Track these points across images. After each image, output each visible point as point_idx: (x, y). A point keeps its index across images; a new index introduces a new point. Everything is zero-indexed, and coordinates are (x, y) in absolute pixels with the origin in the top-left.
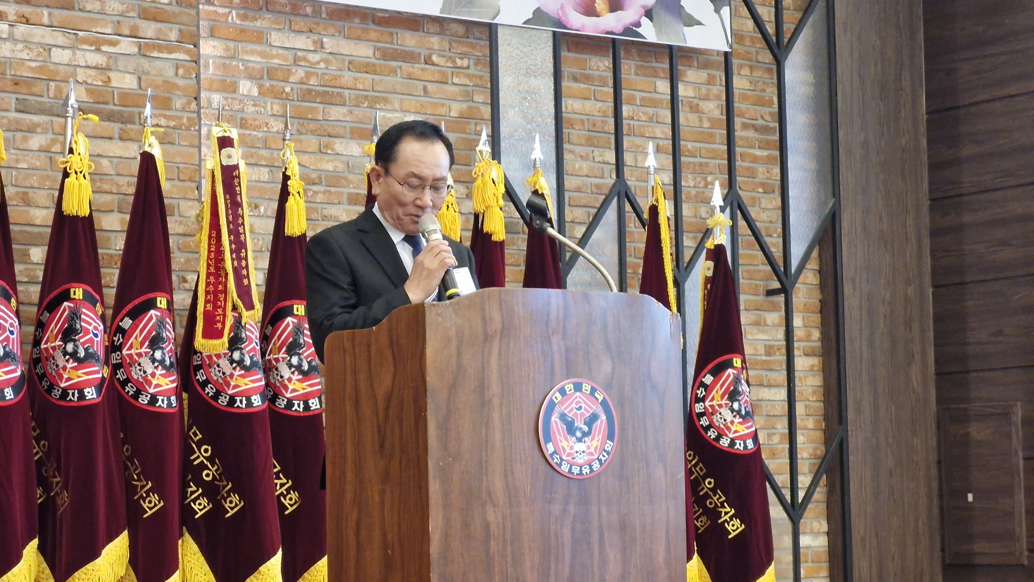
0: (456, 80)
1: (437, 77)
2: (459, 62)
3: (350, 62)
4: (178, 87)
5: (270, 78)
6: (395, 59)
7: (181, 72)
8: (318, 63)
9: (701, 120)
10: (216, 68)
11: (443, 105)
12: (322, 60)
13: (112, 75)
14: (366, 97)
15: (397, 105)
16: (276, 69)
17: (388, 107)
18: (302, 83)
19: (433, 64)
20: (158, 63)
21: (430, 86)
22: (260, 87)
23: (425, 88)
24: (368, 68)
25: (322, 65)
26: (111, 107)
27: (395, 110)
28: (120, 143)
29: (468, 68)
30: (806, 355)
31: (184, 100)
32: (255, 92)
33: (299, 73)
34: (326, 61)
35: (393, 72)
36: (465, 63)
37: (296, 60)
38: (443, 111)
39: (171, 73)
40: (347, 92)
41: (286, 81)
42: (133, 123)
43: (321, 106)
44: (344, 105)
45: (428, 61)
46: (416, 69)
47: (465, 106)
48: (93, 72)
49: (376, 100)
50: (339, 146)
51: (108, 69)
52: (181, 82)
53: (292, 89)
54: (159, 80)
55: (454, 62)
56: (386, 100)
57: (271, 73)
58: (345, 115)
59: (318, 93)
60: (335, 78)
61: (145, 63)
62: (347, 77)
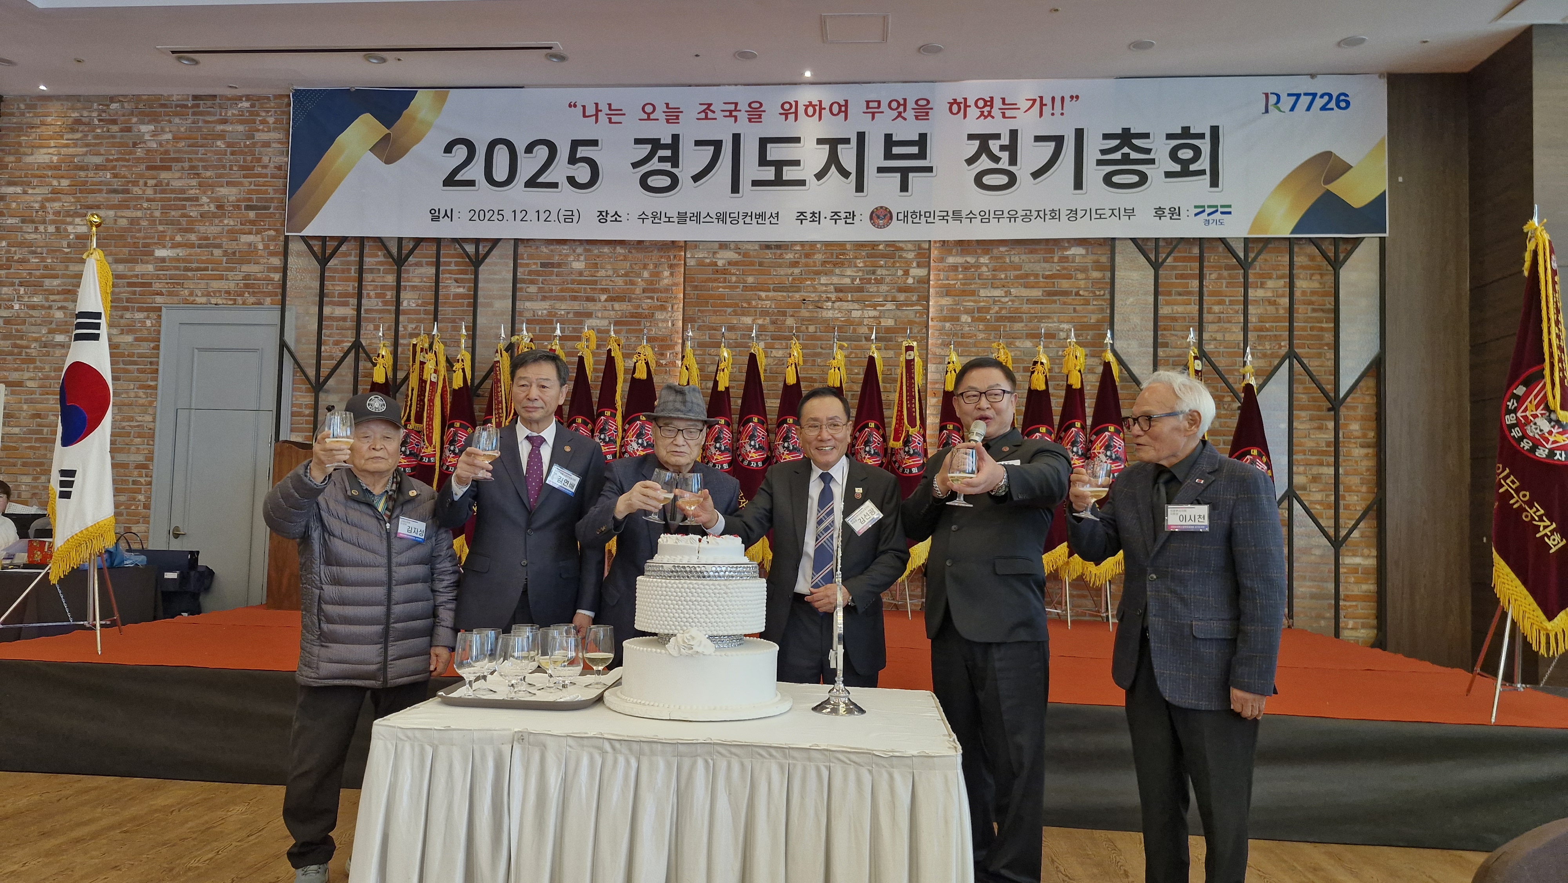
0: (1095, 303)
1: (1082, 302)
2: (1098, 293)
3: (1027, 300)
4: (915, 323)
5: (978, 313)
6: (1055, 295)
7: (918, 315)
8: (1007, 302)
9: (1277, 309)
10: (947, 311)
11: (1086, 317)
12: (1010, 300)
13: (881, 320)
14: (1036, 317)
15: (1055, 320)
16: (982, 308)
17: (1050, 320)
18: (997, 313)
19: (1080, 295)
20: (906, 312)
21: (1077, 307)
22: (972, 317)
23: (1074, 309)
24: (1038, 301)
25: (1010, 303)
26: (881, 335)
27: (1055, 322)
28: (885, 351)
29: (1104, 295)
30: (1362, 446)
31: (920, 328)
32: (969, 320)
33: (996, 308)
34: (1013, 301)
35: (1055, 302)
36: (1102, 293)
37: (995, 302)
38: (1085, 320)
39: (913, 316)
40: (1024, 315)
41: (988, 312)
42: (892, 341)
43: (1008, 324)
44: (1022, 322)
45: (1077, 294)
46: (1069, 299)
47: (1100, 316)
48: (872, 320)
49: (1042, 318)
50: (1018, 343)
51: (880, 317)
52: (917, 320)
53: (991, 317)
54: (906, 320)
55: (1095, 293)
56: (1049, 317)
57: (980, 310)
58: (1022, 327)
59: (1006, 317)
60: (1017, 309)
61: (899, 313)
62: (1025, 307)
